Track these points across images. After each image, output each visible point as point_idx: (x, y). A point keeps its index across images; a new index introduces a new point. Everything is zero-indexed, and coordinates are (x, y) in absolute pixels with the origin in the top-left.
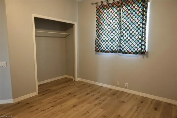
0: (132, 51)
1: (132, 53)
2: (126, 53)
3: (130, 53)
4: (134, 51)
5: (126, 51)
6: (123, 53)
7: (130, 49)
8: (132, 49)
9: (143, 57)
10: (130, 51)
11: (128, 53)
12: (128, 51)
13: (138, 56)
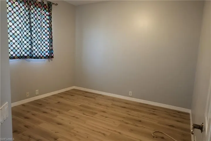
0: (43, 56)
1: (43, 58)
2: (38, 58)
3: (41, 58)
4: (45, 56)
5: (38, 56)
6: (34, 58)
7: (41, 54)
8: (43, 54)
9: (49, 61)
10: (41, 56)
11: (40, 58)
12: (40, 56)
13: (45, 61)
